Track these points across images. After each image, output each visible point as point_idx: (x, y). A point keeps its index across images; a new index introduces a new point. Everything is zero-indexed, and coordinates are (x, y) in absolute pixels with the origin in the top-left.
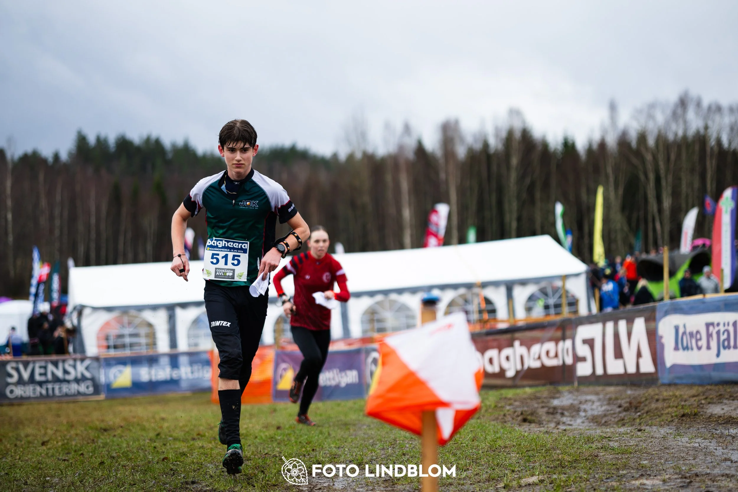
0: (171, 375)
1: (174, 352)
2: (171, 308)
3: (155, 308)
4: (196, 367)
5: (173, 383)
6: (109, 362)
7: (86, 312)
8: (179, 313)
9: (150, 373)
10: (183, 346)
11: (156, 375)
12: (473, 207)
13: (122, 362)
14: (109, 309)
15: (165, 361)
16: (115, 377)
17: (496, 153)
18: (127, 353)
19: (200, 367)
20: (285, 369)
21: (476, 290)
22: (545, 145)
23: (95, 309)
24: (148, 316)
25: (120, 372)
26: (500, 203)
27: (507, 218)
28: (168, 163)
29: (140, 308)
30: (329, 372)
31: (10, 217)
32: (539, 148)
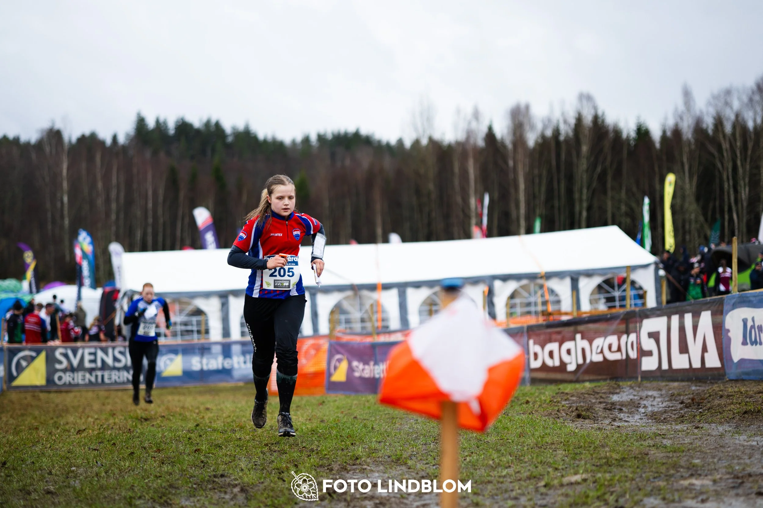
0: (223, 364)
1: (227, 340)
2: (224, 296)
3: (207, 295)
4: (248, 357)
5: (226, 372)
8: (233, 300)
9: (201, 363)
10: (236, 334)
11: (207, 364)
12: (542, 196)
13: (175, 350)
15: (217, 349)
16: (166, 365)
17: (567, 140)
18: (178, 341)
20: (339, 361)
21: (539, 281)
22: (617, 133)
24: (201, 303)
25: (171, 360)
26: (570, 192)
27: (577, 208)
28: (228, 147)
29: (193, 295)
31: (66, 199)
32: (611, 135)
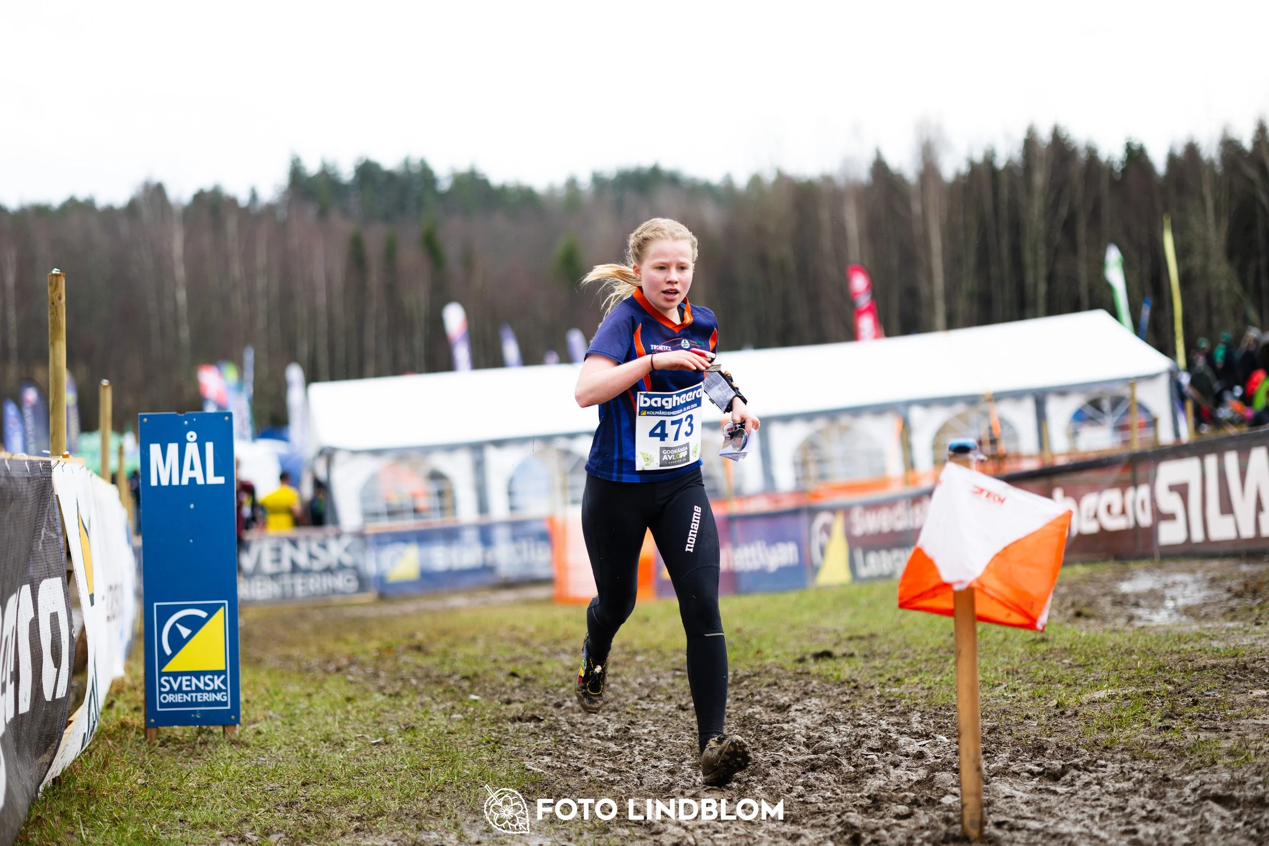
0: (482, 558)
1: (485, 520)
2: (477, 448)
3: (451, 448)
4: (524, 545)
5: (486, 570)
6: (382, 540)
7: (339, 458)
8: (492, 456)
9: (448, 557)
10: (499, 510)
11: (458, 560)
12: (971, 260)
13: (402, 538)
14: (376, 453)
15: (470, 536)
16: (391, 564)
17: (1010, 168)
18: (408, 523)
19: (532, 545)
21: (983, 407)
22: (1092, 154)
23: (355, 453)
24: (440, 462)
25: (400, 554)
26: (1016, 252)
27: (1030, 278)
29: (427, 450)
30: (749, 547)
31: (182, 296)
32: (1083, 155)
